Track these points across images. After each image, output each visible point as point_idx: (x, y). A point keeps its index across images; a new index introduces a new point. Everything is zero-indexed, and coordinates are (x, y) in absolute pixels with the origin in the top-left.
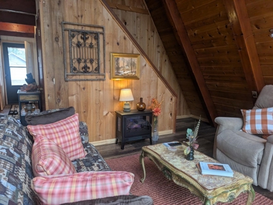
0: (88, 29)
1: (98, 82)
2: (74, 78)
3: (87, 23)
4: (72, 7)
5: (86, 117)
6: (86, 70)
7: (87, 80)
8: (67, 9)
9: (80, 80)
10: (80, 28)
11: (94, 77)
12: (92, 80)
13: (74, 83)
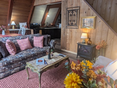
0: (74, 9)
1: (76, 29)
2: (69, 27)
3: (74, 6)
4: (70, 2)
5: (71, 42)
6: (72, 24)
7: (72, 28)
8: (68, 3)
9: (70, 28)
10: (71, 9)
11: (75, 27)
12: (74, 28)
13: (68, 29)
